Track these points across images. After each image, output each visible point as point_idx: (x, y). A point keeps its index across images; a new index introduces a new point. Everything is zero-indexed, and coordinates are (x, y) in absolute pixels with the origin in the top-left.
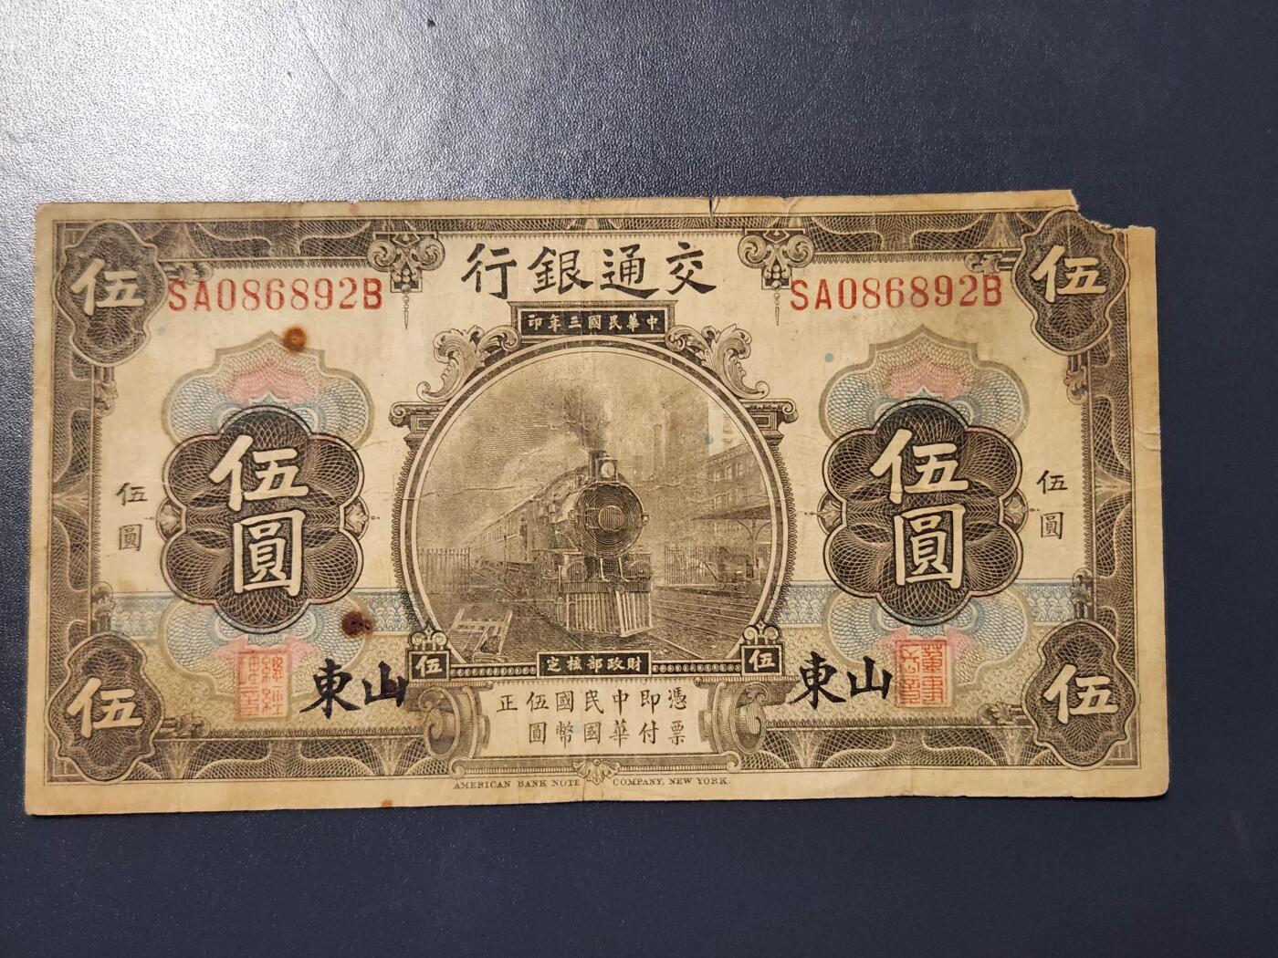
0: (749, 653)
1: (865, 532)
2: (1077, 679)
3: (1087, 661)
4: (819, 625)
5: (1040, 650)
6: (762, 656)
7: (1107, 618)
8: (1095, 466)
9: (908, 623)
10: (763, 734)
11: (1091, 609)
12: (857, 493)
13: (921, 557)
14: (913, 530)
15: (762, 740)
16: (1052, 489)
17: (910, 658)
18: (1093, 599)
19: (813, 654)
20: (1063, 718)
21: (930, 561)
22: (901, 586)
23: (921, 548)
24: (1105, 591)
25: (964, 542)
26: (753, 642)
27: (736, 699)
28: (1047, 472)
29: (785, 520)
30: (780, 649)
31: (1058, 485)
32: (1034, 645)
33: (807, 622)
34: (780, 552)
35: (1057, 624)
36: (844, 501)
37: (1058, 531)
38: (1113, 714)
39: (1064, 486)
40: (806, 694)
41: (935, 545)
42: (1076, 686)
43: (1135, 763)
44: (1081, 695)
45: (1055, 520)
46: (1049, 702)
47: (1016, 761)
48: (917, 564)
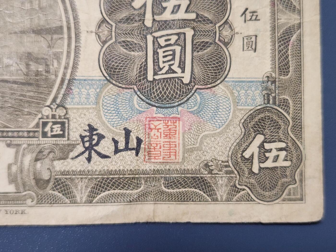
0: (45, 124)
1: (127, 45)
2: (265, 144)
3: (271, 132)
4: (94, 106)
5: (241, 125)
6: (54, 126)
7: (285, 104)
8: (278, 5)
9: (155, 106)
10: (52, 180)
11: (275, 98)
12: (122, 19)
13: (164, 62)
14: (159, 44)
15: (51, 184)
16: (251, 20)
17: (155, 129)
18: (275, 92)
19: (89, 125)
20: (256, 170)
21: (170, 65)
22: (150, 82)
23: (164, 57)
24: (284, 88)
25: (192, 53)
26: (47, 117)
27: (34, 155)
28: (247, 9)
29: (73, 36)
30: (67, 122)
31: (254, 18)
32: (237, 121)
33: (86, 104)
34: (68, 56)
35: (252, 107)
36: (114, 25)
37: (254, 47)
38: (288, 167)
39: (258, 18)
40: (83, 153)
41: (174, 55)
42: (264, 148)
43: (301, 199)
44: (267, 155)
45: (252, 40)
46: (246, 159)
47: (224, 198)
48: (161, 67)
